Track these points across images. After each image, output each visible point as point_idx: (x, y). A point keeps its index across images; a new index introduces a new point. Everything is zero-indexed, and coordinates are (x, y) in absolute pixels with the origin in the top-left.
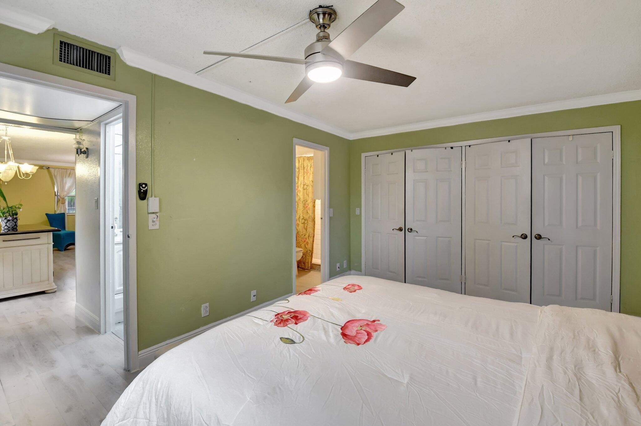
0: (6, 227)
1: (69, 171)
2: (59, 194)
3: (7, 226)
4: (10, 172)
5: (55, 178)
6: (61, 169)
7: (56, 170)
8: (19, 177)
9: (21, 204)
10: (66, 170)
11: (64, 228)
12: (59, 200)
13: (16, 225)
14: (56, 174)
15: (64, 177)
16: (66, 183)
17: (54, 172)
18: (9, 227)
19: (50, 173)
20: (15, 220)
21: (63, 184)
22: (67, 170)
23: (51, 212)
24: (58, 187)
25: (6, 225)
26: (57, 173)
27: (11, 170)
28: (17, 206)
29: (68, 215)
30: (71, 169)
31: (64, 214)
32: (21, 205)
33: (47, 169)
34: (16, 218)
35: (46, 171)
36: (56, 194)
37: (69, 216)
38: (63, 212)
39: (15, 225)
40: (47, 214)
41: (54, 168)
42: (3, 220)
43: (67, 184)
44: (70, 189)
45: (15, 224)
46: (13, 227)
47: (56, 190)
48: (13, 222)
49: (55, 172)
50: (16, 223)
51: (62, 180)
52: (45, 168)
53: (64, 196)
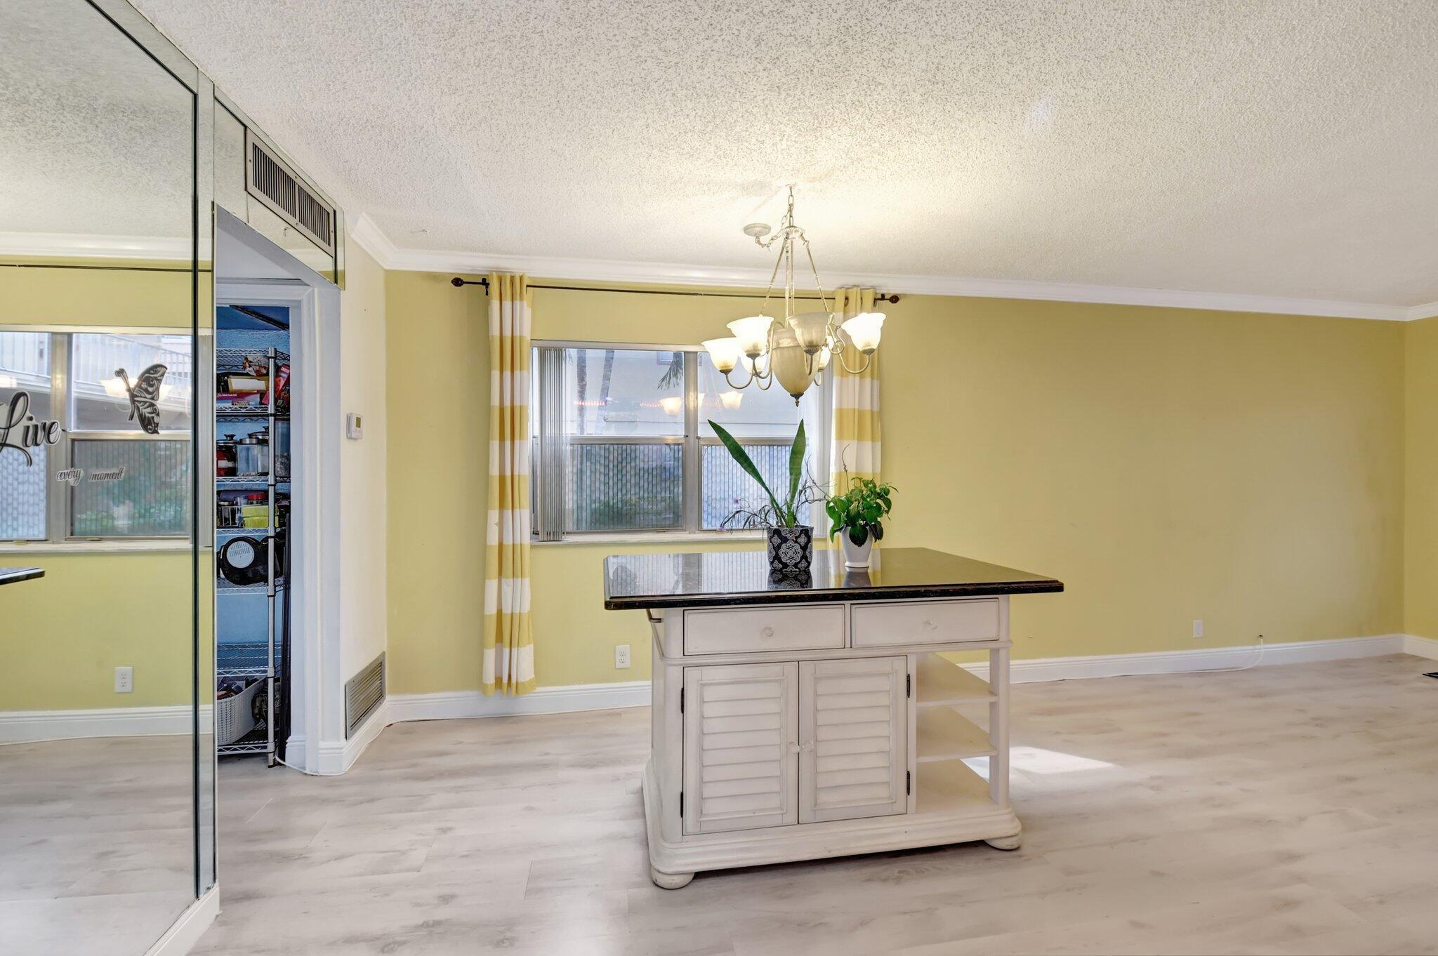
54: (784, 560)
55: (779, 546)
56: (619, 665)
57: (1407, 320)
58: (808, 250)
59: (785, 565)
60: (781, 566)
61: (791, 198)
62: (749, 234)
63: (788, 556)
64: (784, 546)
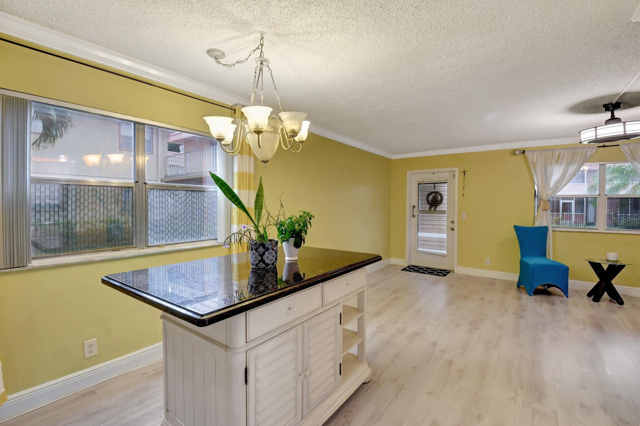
1: (558, 153)
2: (540, 194)
5: (533, 166)
7: (536, 154)
11: (543, 254)
12: (540, 204)
14: (536, 161)
15: (549, 164)
16: (551, 174)
17: (531, 158)
19: (526, 159)
21: (546, 176)
22: (553, 151)
24: (537, 182)
29: (552, 231)
30: (561, 149)
31: (545, 229)
33: (522, 153)
35: (519, 157)
36: (537, 194)
37: (557, 233)
38: (544, 224)
39: (260, 261)
40: (516, 228)
41: (531, 151)
43: (553, 176)
44: (558, 186)
47: (536, 187)
49: (533, 156)
51: (546, 170)
52: (517, 152)
53: (547, 196)
54: (266, 262)
55: (264, 254)
56: (87, 355)
57: (392, 158)
58: (271, 75)
59: (267, 265)
60: (264, 265)
61: (262, 41)
62: (211, 56)
63: (269, 259)
64: (267, 253)
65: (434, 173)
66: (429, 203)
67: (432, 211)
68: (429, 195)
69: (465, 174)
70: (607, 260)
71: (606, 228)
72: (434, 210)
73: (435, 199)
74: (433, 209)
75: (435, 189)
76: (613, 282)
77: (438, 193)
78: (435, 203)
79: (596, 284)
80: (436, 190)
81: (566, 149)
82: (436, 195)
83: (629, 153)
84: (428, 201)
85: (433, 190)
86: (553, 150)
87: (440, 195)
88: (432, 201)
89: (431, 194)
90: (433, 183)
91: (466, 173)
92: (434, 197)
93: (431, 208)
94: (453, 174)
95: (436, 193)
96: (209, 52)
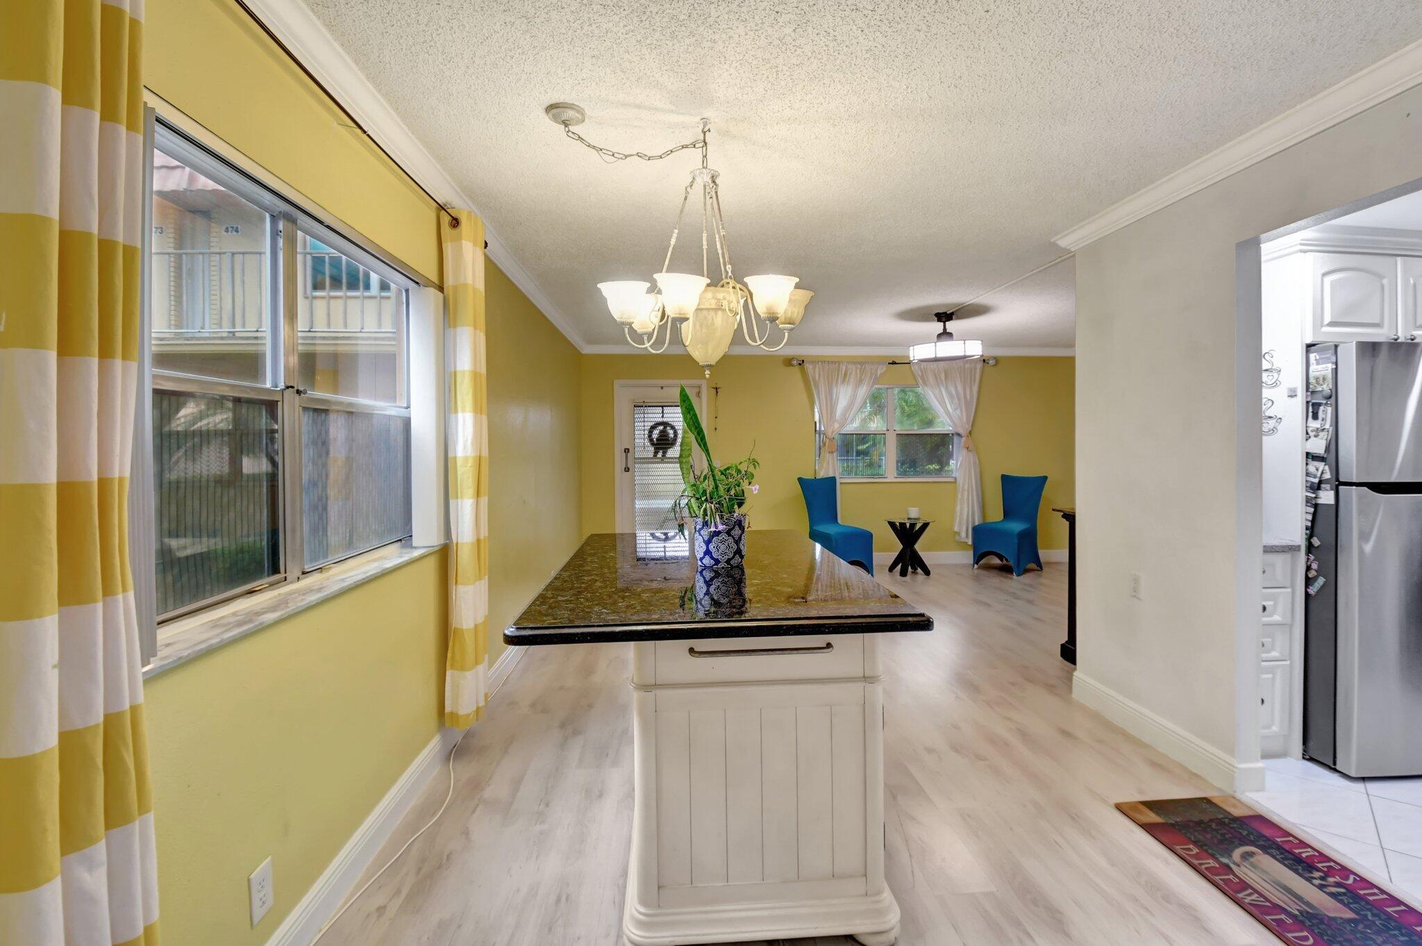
0: (707, 561)
1: (844, 367)
2: (823, 429)
3: (712, 558)
4: (719, 319)
5: (815, 387)
6: (828, 362)
7: (817, 367)
8: (747, 338)
9: (754, 460)
10: (837, 365)
11: (834, 518)
12: (824, 444)
13: (739, 552)
14: (817, 378)
15: (834, 383)
16: (838, 398)
17: (812, 372)
18: (717, 562)
19: (805, 375)
20: (737, 532)
21: (831, 399)
23: (808, 475)
24: (821, 410)
25: (708, 552)
26: (819, 375)
27: (720, 313)
28: (743, 468)
29: (841, 483)
30: (848, 363)
31: (833, 480)
32: (755, 463)
33: (800, 364)
34: (739, 524)
35: (797, 369)
36: (818, 429)
37: (844, 486)
38: (831, 475)
39: (735, 553)
40: (800, 480)
41: (812, 362)
42: (698, 527)
43: (840, 402)
44: (846, 416)
45: (735, 547)
46: (728, 561)
47: (817, 418)
48: (731, 540)
49: (815, 371)
50: (737, 542)
51: (829, 391)
52: (795, 362)
53: (833, 432)
57: (583, 352)
62: (555, 118)
65: (662, 388)
66: (653, 444)
67: (659, 458)
68: (653, 428)
69: (717, 392)
70: (909, 519)
71: (896, 476)
72: (663, 456)
73: (664, 436)
74: (660, 455)
75: (663, 417)
76: (917, 547)
77: (669, 424)
78: (663, 444)
79: (898, 553)
80: (665, 420)
81: (854, 363)
82: (665, 428)
83: (920, 374)
84: (651, 440)
85: (660, 420)
86: (839, 362)
87: (673, 428)
88: (657, 440)
89: (656, 427)
90: (659, 406)
91: (718, 390)
92: (661, 432)
93: (656, 453)
94: (697, 390)
95: (665, 424)
96: (551, 108)
